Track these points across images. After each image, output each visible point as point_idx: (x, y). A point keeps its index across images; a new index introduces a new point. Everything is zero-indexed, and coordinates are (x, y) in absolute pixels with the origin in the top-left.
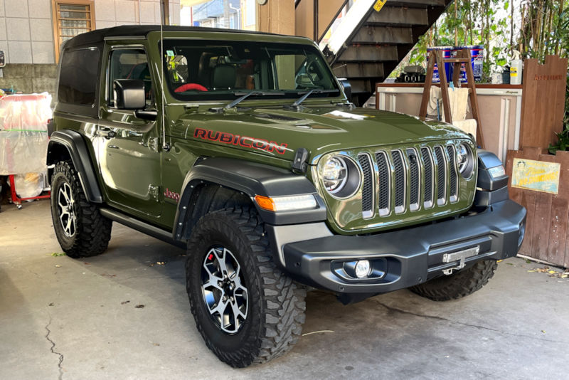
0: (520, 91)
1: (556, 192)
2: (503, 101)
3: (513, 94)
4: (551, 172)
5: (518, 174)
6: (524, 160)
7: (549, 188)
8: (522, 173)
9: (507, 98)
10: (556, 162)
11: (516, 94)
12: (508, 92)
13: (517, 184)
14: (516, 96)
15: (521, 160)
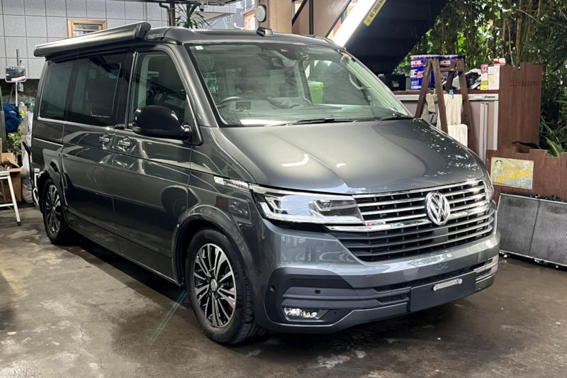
0: (496, 96)
1: (530, 187)
2: (482, 105)
4: (526, 168)
6: (501, 159)
7: (524, 184)
9: (485, 102)
10: (529, 159)
11: (493, 99)
12: (486, 97)
13: (495, 181)
15: (499, 159)
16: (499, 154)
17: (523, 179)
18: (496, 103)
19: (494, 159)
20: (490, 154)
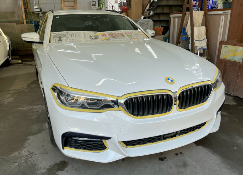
0: (230, 12)
1: (241, 61)
4: (240, 51)
5: (224, 52)
6: (227, 46)
7: (238, 59)
9: (223, 16)
12: (224, 12)
13: (223, 57)
14: (228, 14)
15: (226, 45)
16: (227, 43)
17: (238, 57)
18: (229, 16)
19: (223, 46)
20: (222, 43)
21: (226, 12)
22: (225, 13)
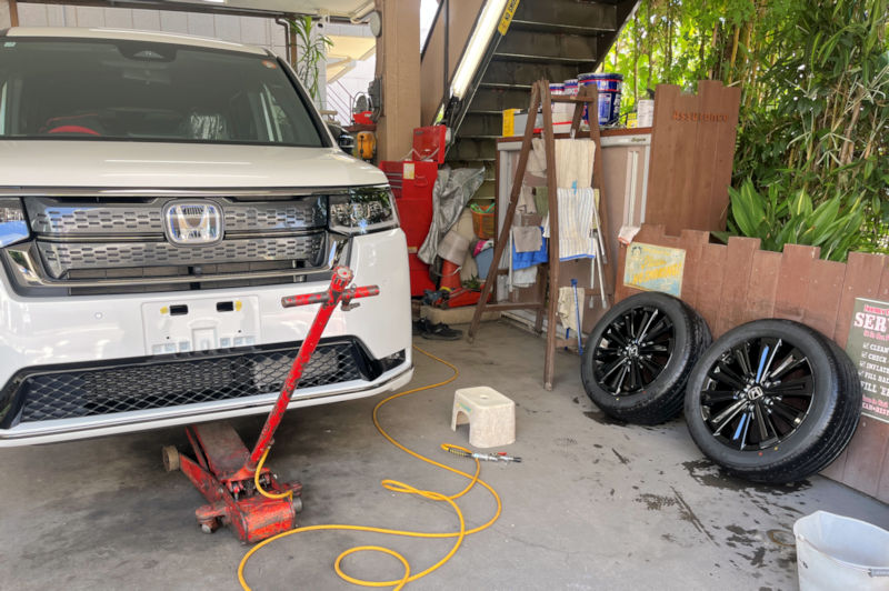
0: (648, 138)
1: (678, 292)
2: (630, 154)
3: (640, 143)
4: (673, 263)
5: (632, 266)
6: (641, 245)
7: (669, 287)
8: (638, 265)
9: (634, 149)
10: (681, 247)
11: (644, 143)
12: (634, 140)
13: (630, 281)
14: (645, 146)
15: (637, 244)
17: (668, 280)
18: (648, 149)
21: (639, 140)
22: (635, 143)
